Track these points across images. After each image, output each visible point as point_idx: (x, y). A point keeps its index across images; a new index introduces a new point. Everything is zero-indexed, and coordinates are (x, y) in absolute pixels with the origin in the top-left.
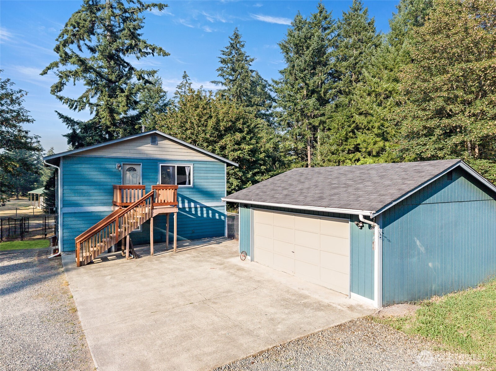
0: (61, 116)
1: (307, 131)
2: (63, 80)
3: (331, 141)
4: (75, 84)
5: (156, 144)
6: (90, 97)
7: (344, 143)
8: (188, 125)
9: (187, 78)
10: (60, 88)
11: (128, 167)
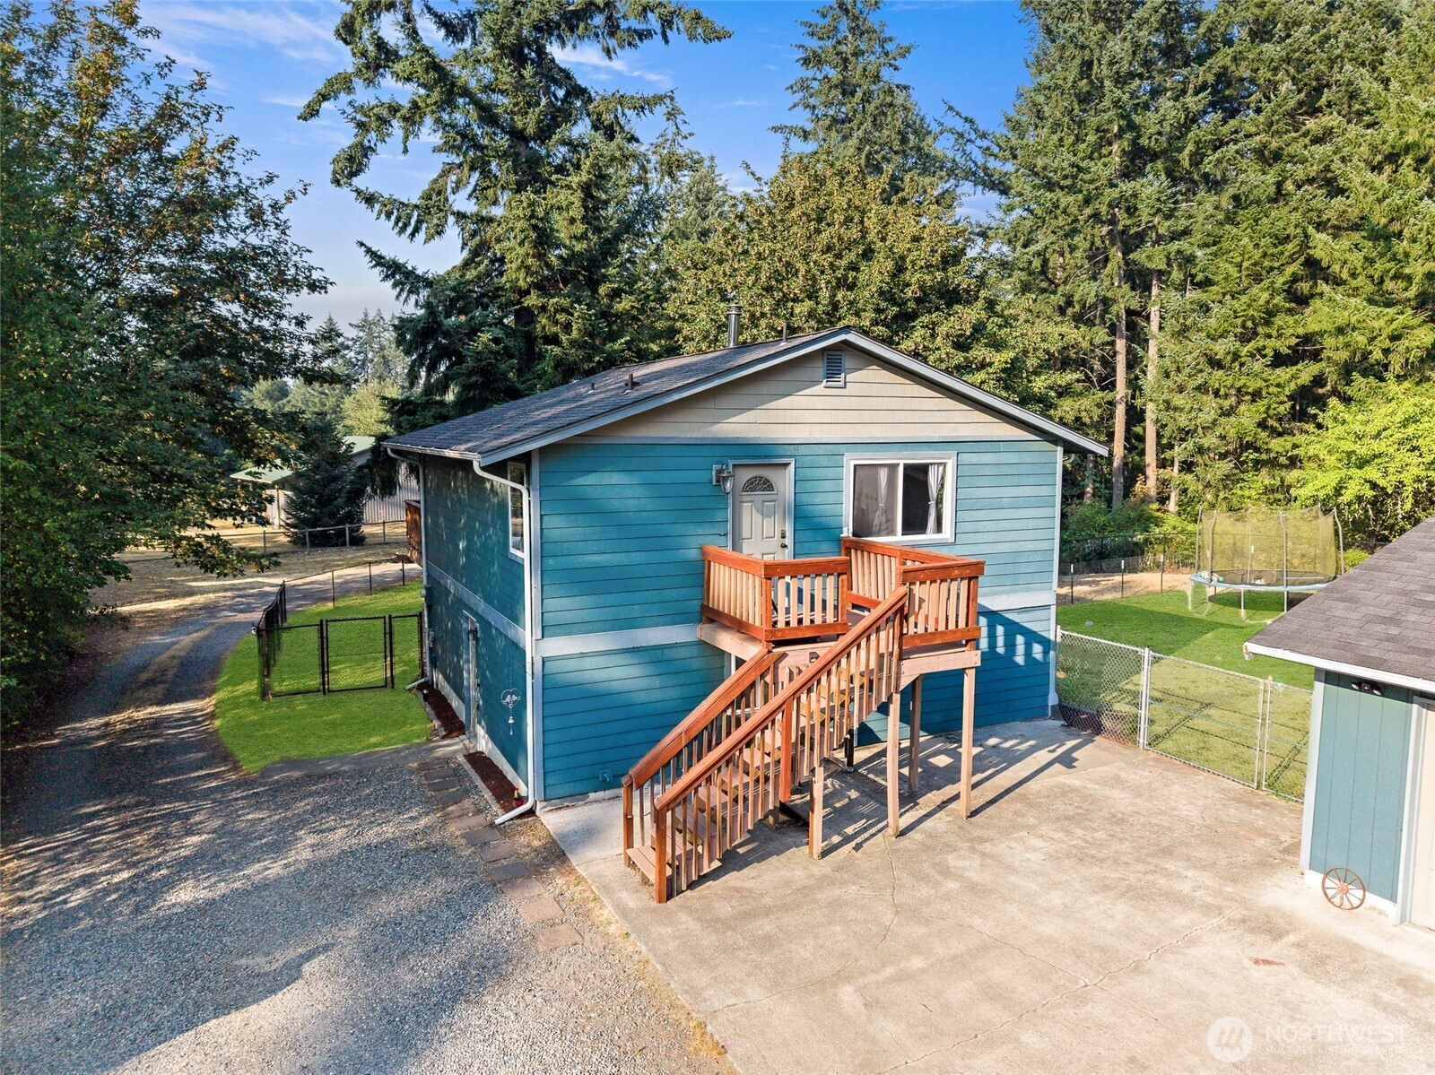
0: (377, 259)
1: (1119, 286)
2: (369, 137)
3: (1212, 322)
4: (406, 151)
5: (841, 384)
6: (449, 190)
7: (1260, 330)
8: (796, 285)
9: (680, 117)
10: (360, 164)
11: (745, 475)
